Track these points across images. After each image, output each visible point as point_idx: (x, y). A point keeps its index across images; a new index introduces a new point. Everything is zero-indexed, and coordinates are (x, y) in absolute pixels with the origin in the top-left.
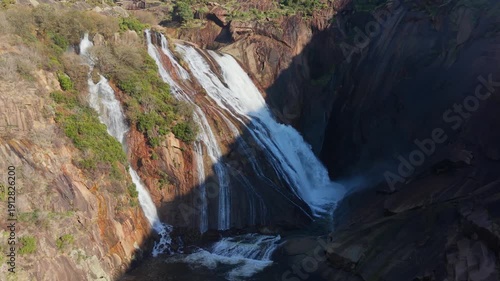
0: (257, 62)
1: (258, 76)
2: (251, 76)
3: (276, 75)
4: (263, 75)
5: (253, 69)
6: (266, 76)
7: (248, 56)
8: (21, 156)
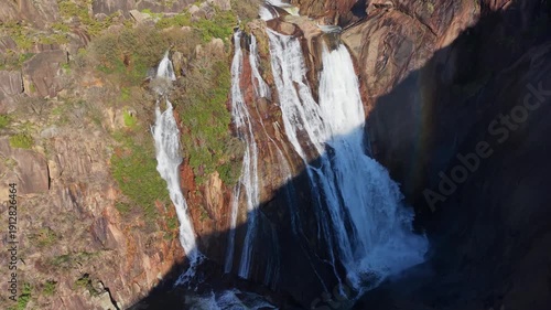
0: (379, 56)
1: (371, 79)
2: (362, 79)
3: (397, 79)
4: (379, 78)
5: (369, 68)
6: (384, 80)
7: (370, 48)
8: (74, 200)
